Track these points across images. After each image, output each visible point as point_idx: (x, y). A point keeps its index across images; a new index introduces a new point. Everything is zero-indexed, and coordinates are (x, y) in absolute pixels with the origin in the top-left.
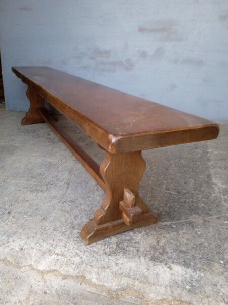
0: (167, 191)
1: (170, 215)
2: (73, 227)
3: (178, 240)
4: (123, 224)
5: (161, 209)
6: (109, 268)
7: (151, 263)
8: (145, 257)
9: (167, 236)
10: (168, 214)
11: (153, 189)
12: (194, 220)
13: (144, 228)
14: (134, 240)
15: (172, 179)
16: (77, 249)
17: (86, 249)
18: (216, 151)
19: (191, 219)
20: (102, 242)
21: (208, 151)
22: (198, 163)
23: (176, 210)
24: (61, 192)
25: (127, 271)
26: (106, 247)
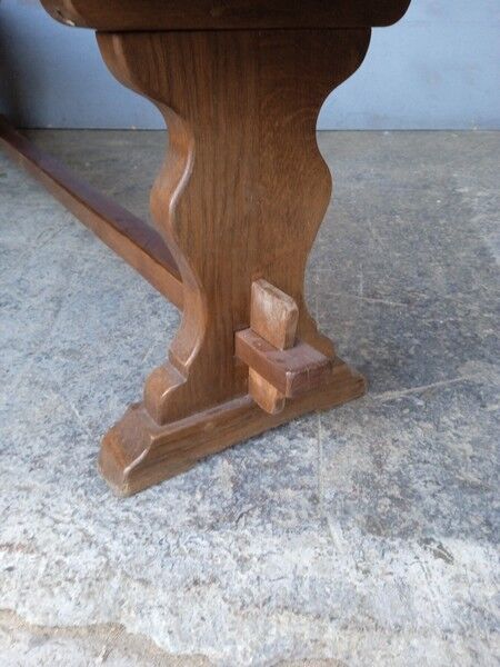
0: (374, 301)
1: (397, 369)
2: (74, 438)
3: (444, 449)
4: (254, 410)
5: (364, 352)
6: (214, 580)
7: (371, 545)
8: (343, 521)
9: (406, 437)
10: (391, 366)
11: (328, 297)
12: (477, 378)
13: (320, 418)
14: (292, 461)
15: (381, 266)
16: (88, 517)
17: (122, 515)
18: (479, 190)
19: (465, 375)
20: (179, 480)
21: (462, 190)
22: (442, 222)
23: (412, 351)
24: (33, 327)
25: (288, 584)
26: (198, 496)
